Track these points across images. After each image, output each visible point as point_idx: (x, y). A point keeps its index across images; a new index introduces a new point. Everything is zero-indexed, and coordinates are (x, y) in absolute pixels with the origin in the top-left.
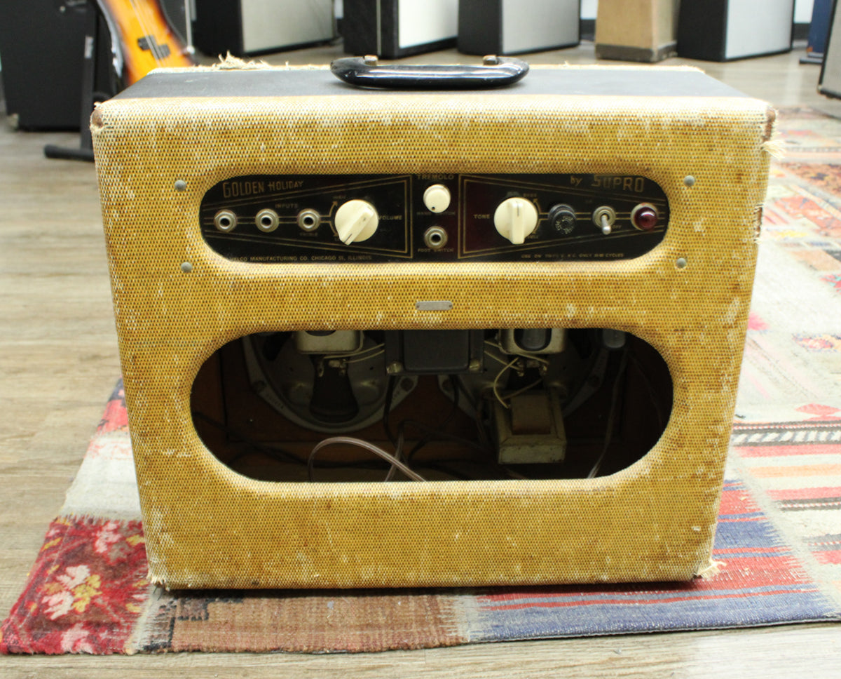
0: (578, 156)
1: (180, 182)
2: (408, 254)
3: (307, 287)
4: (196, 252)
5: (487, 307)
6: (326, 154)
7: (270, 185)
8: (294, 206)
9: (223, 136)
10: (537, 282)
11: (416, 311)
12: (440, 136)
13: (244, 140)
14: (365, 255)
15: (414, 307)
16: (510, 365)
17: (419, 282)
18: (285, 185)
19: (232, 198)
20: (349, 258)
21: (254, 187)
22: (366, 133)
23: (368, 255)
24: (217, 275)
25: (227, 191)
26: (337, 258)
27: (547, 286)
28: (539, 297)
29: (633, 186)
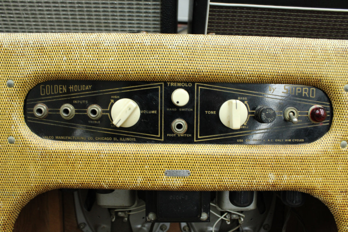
0: (275, 69)
1: (10, 81)
2: (161, 138)
3: (90, 157)
4: (18, 129)
5: (215, 175)
6: (106, 64)
7: (70, 88)
8: (85, 102)
9: (40, 51)
10: (249, 157)
11: (165, 177)
12: (183, 53)
13: (53, 54)
14: (132, 137)
15: (164, 174)
16: (222, 217)
17: (167, 156)
18: (80, 89)
19: (46, 95)
20: (121, 139)
21: (60, 89)
22: (133, 50)
23: (133, 137)
24: (31, 146)
25: (43, 91)
26: (113, 139)
27: (255, 160)
28: (250, 168)
29: (309, 94)
